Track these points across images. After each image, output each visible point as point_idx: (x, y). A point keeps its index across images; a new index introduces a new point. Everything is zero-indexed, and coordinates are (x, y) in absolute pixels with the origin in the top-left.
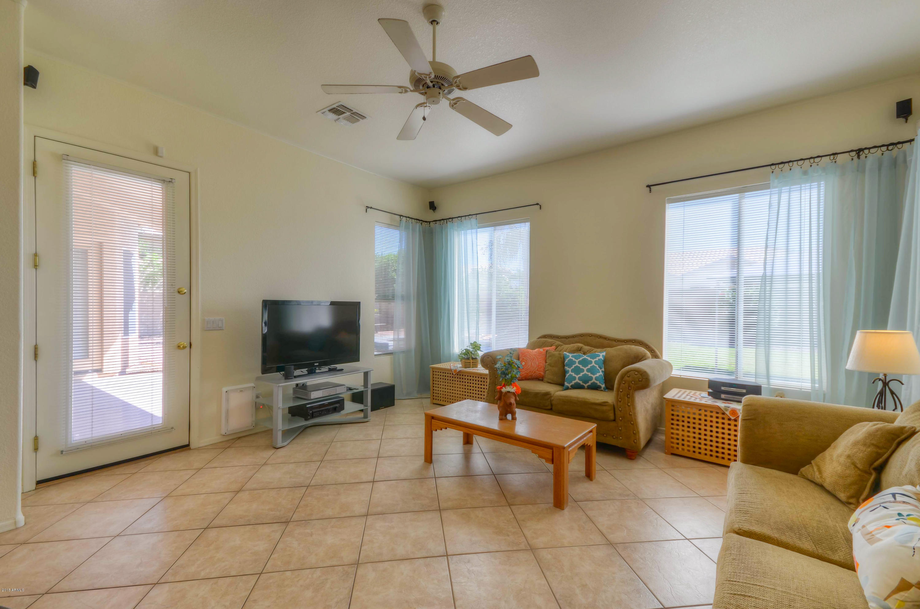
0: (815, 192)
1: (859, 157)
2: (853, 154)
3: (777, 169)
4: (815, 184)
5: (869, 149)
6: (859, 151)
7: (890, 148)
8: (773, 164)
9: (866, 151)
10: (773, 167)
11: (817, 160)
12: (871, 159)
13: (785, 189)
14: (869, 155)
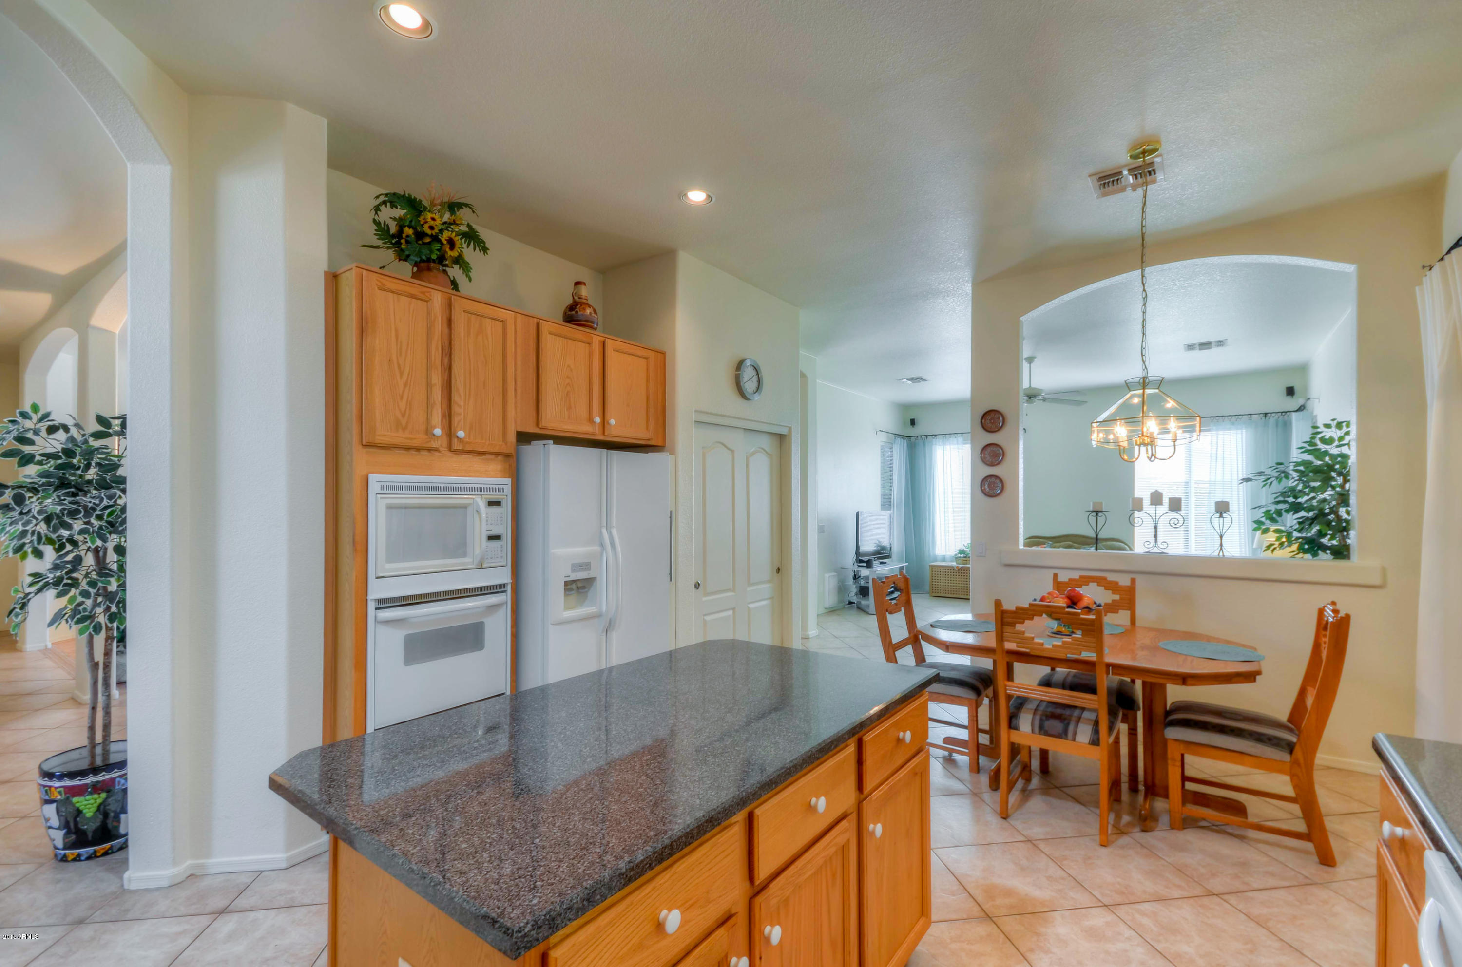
0: (1239, 436)
1: (1265, 417)
2: (1261, 415)
3: (1215, 420)
4: (1239, 431)
5: (1271, 413)
6: (1266, 414)
7: (1283, 414)
8: (1212, 417)
9: (1269, 415)
10: (1212, 418)
11: (1240, 417)
12: (1272, 420)
13: (1221, 432)
14: (1271, 417)
